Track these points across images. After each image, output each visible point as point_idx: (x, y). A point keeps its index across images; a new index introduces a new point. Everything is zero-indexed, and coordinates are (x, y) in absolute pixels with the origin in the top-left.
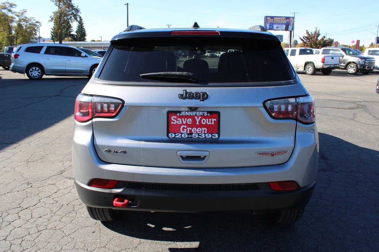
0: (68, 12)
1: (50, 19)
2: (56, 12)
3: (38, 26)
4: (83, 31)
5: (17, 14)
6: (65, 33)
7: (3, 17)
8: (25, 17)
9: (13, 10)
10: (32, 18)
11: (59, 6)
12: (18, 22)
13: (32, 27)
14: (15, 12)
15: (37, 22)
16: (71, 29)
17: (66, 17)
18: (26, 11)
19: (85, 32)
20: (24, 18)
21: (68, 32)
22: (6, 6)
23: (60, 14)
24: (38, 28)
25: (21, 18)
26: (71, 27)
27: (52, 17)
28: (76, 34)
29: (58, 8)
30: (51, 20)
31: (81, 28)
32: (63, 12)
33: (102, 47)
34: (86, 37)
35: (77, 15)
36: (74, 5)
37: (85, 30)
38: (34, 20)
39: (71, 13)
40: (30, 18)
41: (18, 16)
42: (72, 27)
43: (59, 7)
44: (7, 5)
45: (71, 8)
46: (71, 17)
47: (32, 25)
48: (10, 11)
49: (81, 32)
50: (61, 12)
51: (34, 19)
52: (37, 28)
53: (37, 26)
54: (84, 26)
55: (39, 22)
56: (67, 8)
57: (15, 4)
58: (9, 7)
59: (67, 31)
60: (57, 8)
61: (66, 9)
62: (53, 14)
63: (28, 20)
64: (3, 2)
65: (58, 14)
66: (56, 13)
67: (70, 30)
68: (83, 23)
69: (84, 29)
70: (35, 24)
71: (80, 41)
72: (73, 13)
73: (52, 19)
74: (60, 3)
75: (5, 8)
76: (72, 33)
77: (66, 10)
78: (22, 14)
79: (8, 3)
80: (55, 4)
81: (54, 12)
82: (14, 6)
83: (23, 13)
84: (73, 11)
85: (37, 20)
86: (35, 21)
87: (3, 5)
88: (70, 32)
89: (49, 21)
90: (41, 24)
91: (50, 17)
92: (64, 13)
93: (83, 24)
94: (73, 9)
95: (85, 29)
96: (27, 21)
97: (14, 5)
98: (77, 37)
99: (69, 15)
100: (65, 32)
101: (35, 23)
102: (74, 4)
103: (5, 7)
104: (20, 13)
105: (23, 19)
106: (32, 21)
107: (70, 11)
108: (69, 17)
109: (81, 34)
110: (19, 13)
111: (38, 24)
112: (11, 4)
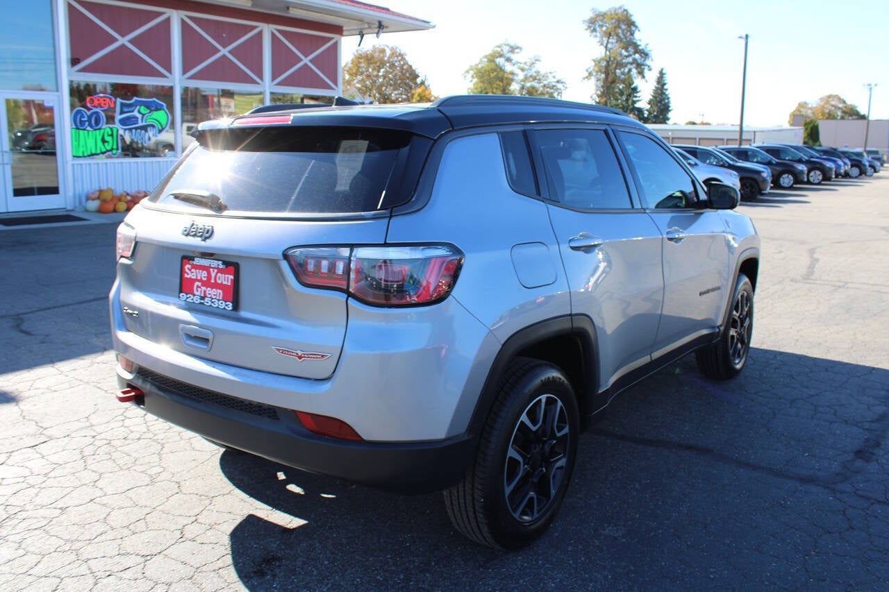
0: (624, 59)
1: (587, 74)
2: (599, 58)
3: (560, 89)
4: (664, 99)
5: (522, 65)
6: (622, 104)
7: (495, 73)
8: (536, 72)
9: (514, 57)
10: (550, 73)
11: (607, 45)
12: (522, 83)
13: (547, 91)
14: (518, 62)
15: (558, 82)
16: (636, 97)
17: (620, 69)
18: (539, 58)
19: (668, 102)
20: (535, 74)
21: (630, 102)
22: (502, 50)
23: (608, 62)
24: (559, 93)
25: (529, 74)
26: (638, 90)
27: (590, 70)
28: (648, 107)
29: (604, 50)
30: (587, 77)
31: (659, 95)
32: (615, 59)
33: (695, 139)
34: (670, 115)
35: (643, 65)
36: (639, 43)
37: (668, 98)
38: (554, 77)
39: (630, 60)
40: (547, 73)
41: (523, 70)
42: (639, 92)
43: (606, 47)
44: (506, 49)
45: (631, 50)
46: (630, 70)
47: (548, 88)
48: (509, 60)
49: (660, 102)
50: (610, 58)
51: (553, 75)
52: (558, 95)
53: (558, 89)
54: (667, 90)
55: (562, 83)
56: (623, 49)
57: (520, 46)
58: (509, 52)
59: (627, 100)
60: (602, 49)
61: (621, 51)
62: (593, 64)
63: (541, 77)
64: (498, 44)
65: (604, 64)
66: (599, 62)
67: (635, 99)
68: (666, 82)
69: (667, 95)
70: (555, 86)
71: (655, 123)
72: (635, 60)
73: (590, 74)
74: (609, 38)
75: (501, 56)
76: (637, 105)
77: (621, 55)
78: (530, 66)
79: (508, 45)
80: (599, 42)
81: (594, 58)
82: (517, 51)
83: (533, 63)
84: (637, 56)
85: (558, 78)
86: (555, 80)
87: (499, 49)
88: (634, 102)
89: (584, 79)
90: (566, 86)
91: (587, 71)
92: (615, 61)
93: (665, 84)
94: (636, 52)
95: (669, 96)
96: (539, 80)
97: (518, 48)
98: (650, 113)
99: (626, 66)
100: (624, 103)
101: (554, 84)
102: (640, 40)
103: (502, 53)
104: (528, 64)
105: (531, 76)
106: (549, 80)
107: (629, 56)
108: (626, 70)
109: (659, 108)
110: (525, 63)
111: (560, 86)
112: (511, 47)
